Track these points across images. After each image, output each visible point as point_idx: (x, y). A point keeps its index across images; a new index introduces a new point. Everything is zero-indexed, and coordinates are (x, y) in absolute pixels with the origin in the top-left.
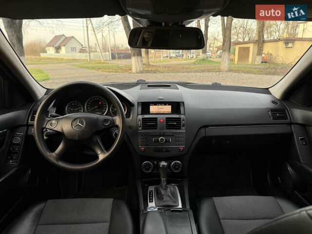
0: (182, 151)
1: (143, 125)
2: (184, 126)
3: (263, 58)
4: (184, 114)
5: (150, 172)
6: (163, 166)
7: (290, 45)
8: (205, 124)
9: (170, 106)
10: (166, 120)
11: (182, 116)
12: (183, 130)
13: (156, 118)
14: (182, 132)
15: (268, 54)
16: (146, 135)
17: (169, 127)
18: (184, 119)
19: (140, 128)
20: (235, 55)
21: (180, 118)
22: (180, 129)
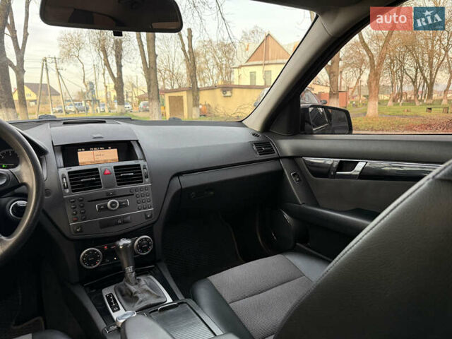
0: (151, 217)
1: (71, 184)
2: (147, 177)
3: (200, 110)
4: (144, 159)
5: (98, 266)
6: (125, 246)
7: (228, 94)
8: (179, 171)
9: (116, 150)
10: (115, 171)
11: (141, 163)
12: (147, 183)
13: (97, 169)
14: (146, 187)
15: (205, 105)
16: (82, 200)
17: (122, 181)
18: (144, 166)
19: (67, 191)
20: (165, 107)
21: (139, 165)
22: (142, 182)
